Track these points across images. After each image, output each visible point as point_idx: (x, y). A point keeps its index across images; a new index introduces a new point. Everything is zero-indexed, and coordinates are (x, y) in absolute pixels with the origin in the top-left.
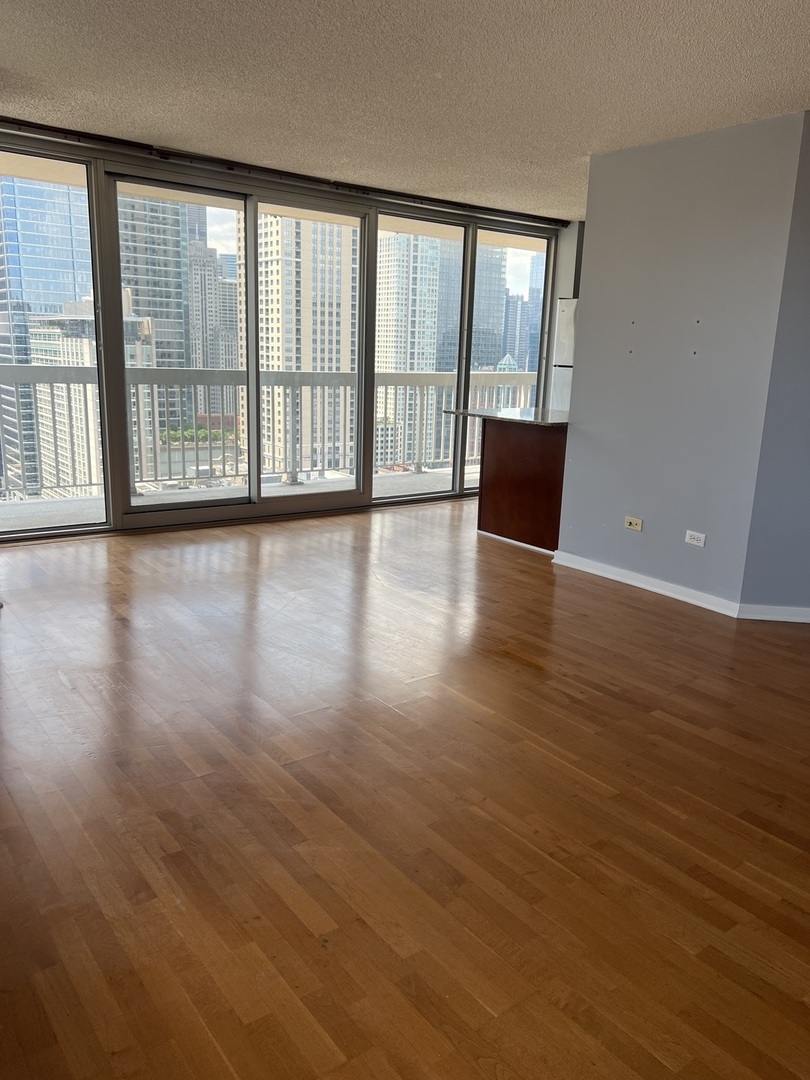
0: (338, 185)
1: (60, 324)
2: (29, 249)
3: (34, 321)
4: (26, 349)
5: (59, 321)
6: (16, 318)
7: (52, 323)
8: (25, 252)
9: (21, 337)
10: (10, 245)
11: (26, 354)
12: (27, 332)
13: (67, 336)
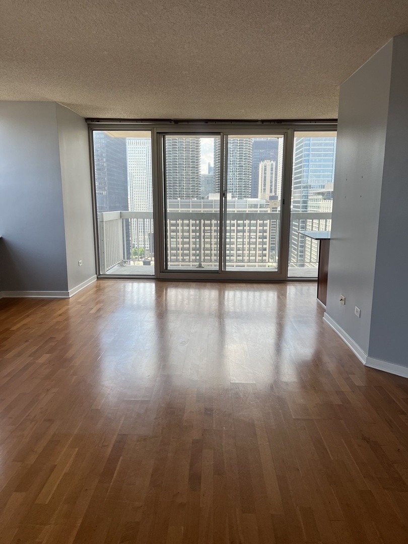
0: (263, 121)
1: (322, 194)
2: (313, 160)
3: (312, 193)
4: (306, 206)
5: (322, 192)
6: (304, 192)
7: (319, 194)
8: (312, 161)
9: (305, 201)
10: (305, 159)
11: (306, 209)
12: (308, 198)
13: (325, 199)
